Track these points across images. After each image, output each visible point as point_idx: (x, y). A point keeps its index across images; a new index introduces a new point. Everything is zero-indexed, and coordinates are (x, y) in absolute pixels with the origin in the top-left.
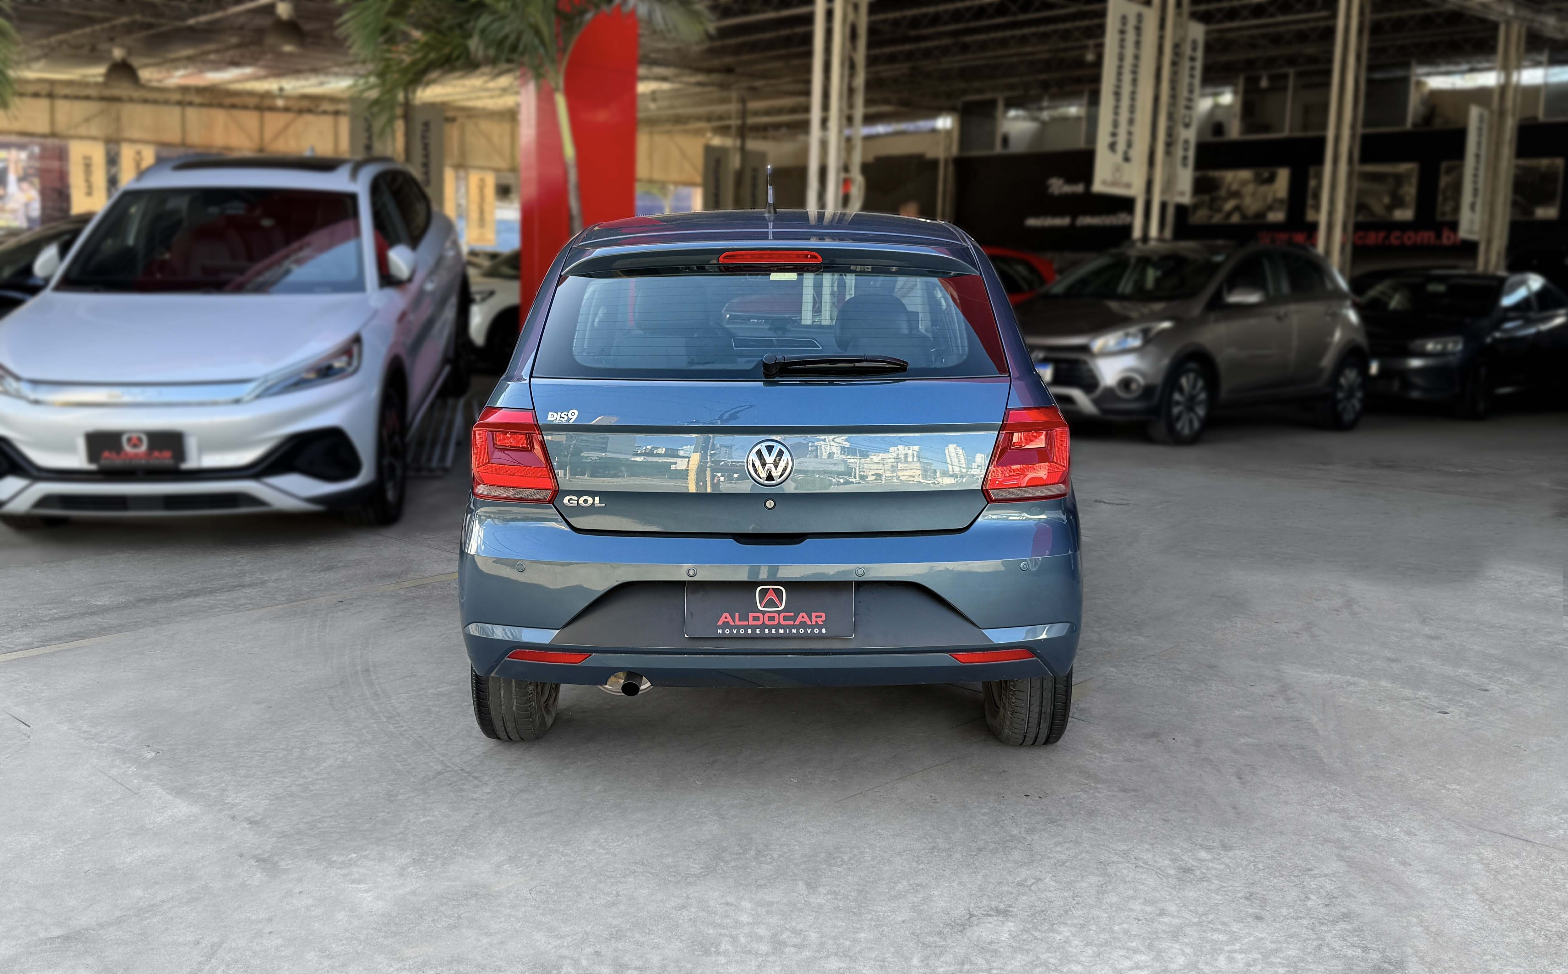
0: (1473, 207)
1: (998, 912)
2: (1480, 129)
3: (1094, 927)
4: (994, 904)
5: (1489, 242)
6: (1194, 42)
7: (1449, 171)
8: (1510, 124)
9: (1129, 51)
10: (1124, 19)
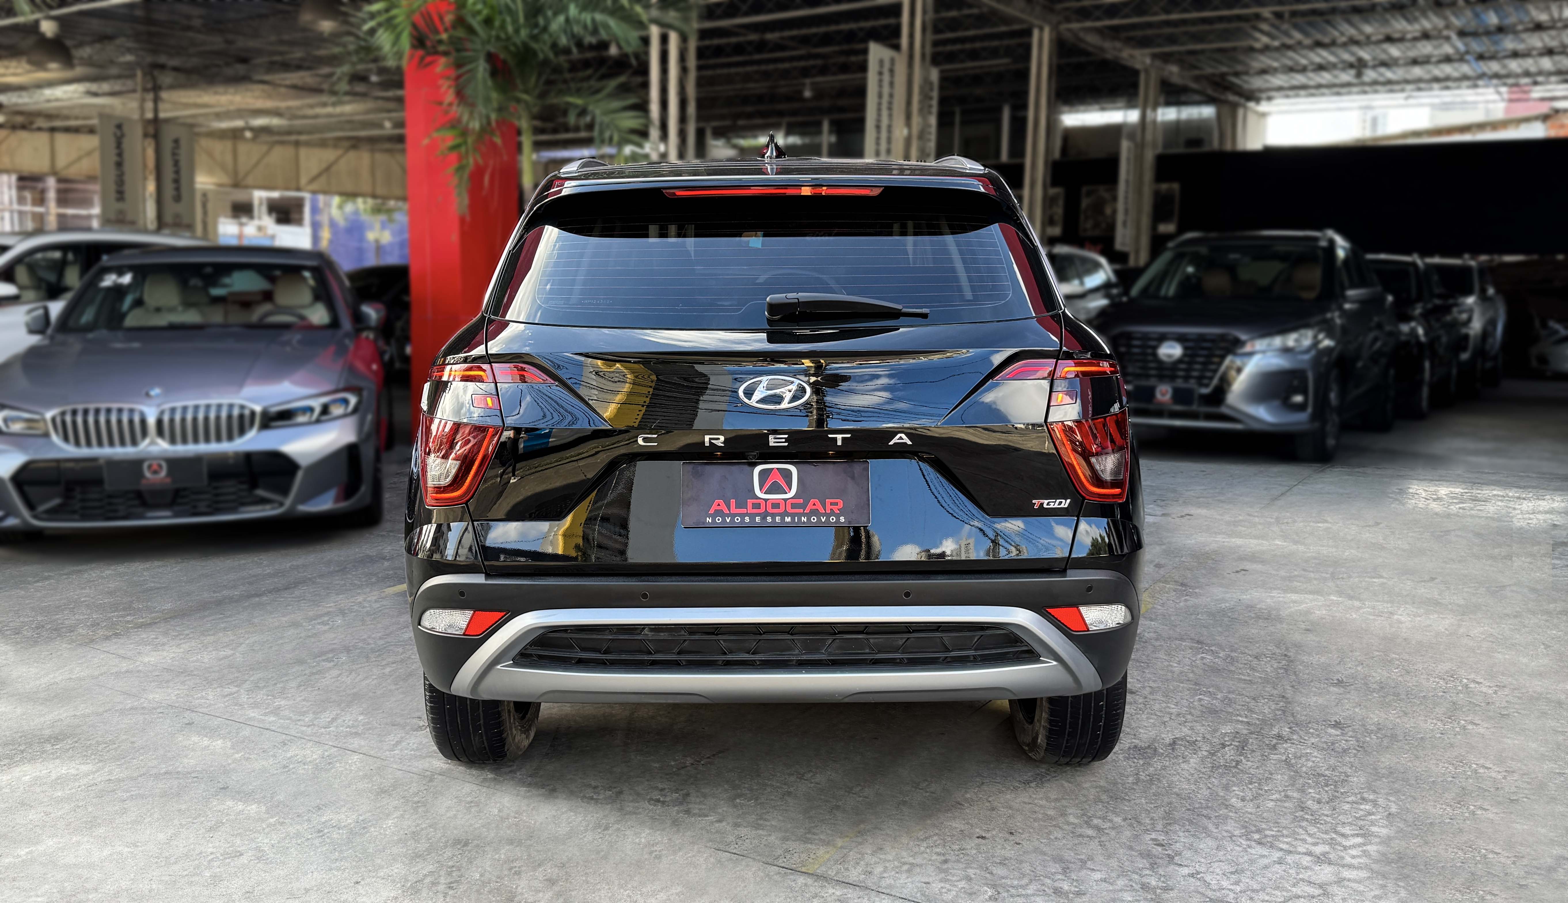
0: (1125, 224)
2: (1128, 159)
5: (1137, 252)
6: (931, 84)
7: (1089, 194)
8: (1149, 156)
9: (886, 90)
10: (881, 62)
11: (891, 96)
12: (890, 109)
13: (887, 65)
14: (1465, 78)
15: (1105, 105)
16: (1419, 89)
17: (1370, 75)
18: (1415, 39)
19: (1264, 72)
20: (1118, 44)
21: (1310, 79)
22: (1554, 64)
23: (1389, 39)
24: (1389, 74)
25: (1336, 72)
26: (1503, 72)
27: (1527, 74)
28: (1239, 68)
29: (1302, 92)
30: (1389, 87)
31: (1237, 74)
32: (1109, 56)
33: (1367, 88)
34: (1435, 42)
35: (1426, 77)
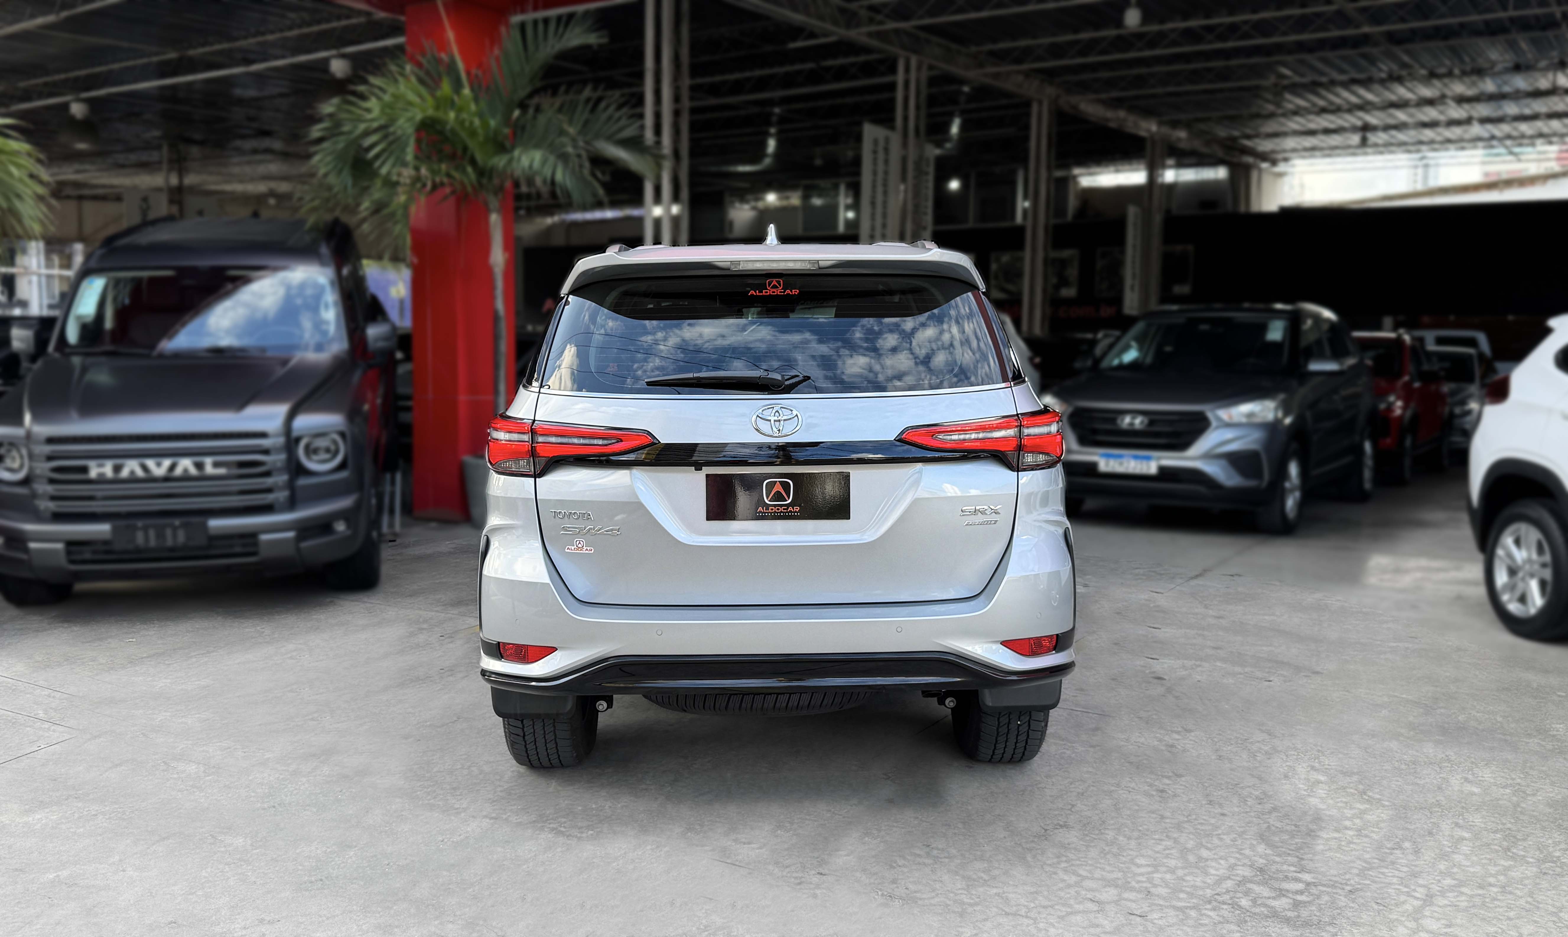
0: (1132, 288)
1: (1061, 826)
2: (1135, 224)
3: (1126, 829)
4: (1056, 822)
7: (1105, 256)
8: (1157, 217)
9: (881, 167)
10: (876, 142)
11: (886, 173)
12: (885, 185)
13: (882, 144)
14: (1479, 139)
15: (1120, 167)
16: (1435, 150)
17: (1380, 137)
18: (1417, 106)
19: (1276, 135)
20: (1122, 114)
21: (1322, 141)
23: (1391, 105)
24: (1401, 136)
26: (1515, 133)
27: (1540, 135)
28: (1249, 131)
29: (1317, 153)
30: (1404, 148)
31: (1249, 137)
32: (1114, 125)
33: (1381, 149)
34: (1441, 108)
35: (1439, 138)
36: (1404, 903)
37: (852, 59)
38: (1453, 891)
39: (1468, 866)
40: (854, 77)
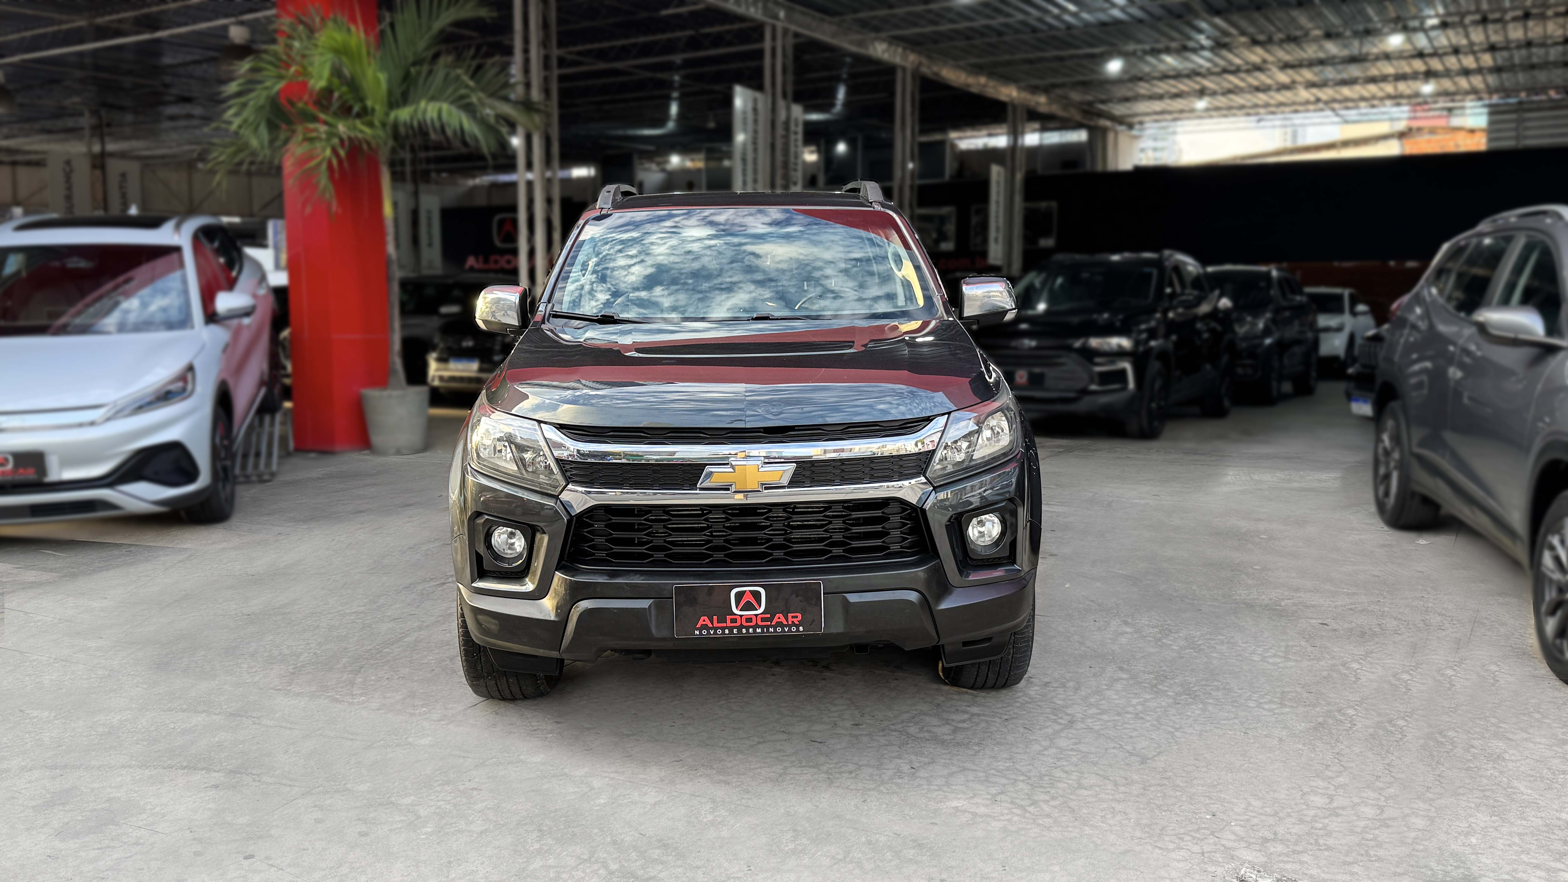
0: (997, 240)
2: (999, 183)
5: (1010, 265)
6: (796, 120)
7: (978, 212)
8: (1019, 176)
10: (745, 103)
11: (756, 132)
12: (755, 143)
13: (751, 103)
14: (1307, 102)
16: (1273, 113)
17: (1222, 101)
18: (1248, 71)
19: (1127, 100)
20: (982, 79)
21: (1170, 105)
22: (1381, 89)
23: (1225, 71)
24: (1238, 100)
25: (1192, 99)
26: (1338, 97)
27: (1363, 99)
28: (1103, 97)
30: (1243, 111)
31: (1103, 101)
32: (974, 90)
33: (1224, 112)
34: (1269, 73)
35: (1272, 102)
36: (1047, 727)
37: (728, 27)
38: (1094, 718)
39: (1115, 699)
40: (730, 44)
